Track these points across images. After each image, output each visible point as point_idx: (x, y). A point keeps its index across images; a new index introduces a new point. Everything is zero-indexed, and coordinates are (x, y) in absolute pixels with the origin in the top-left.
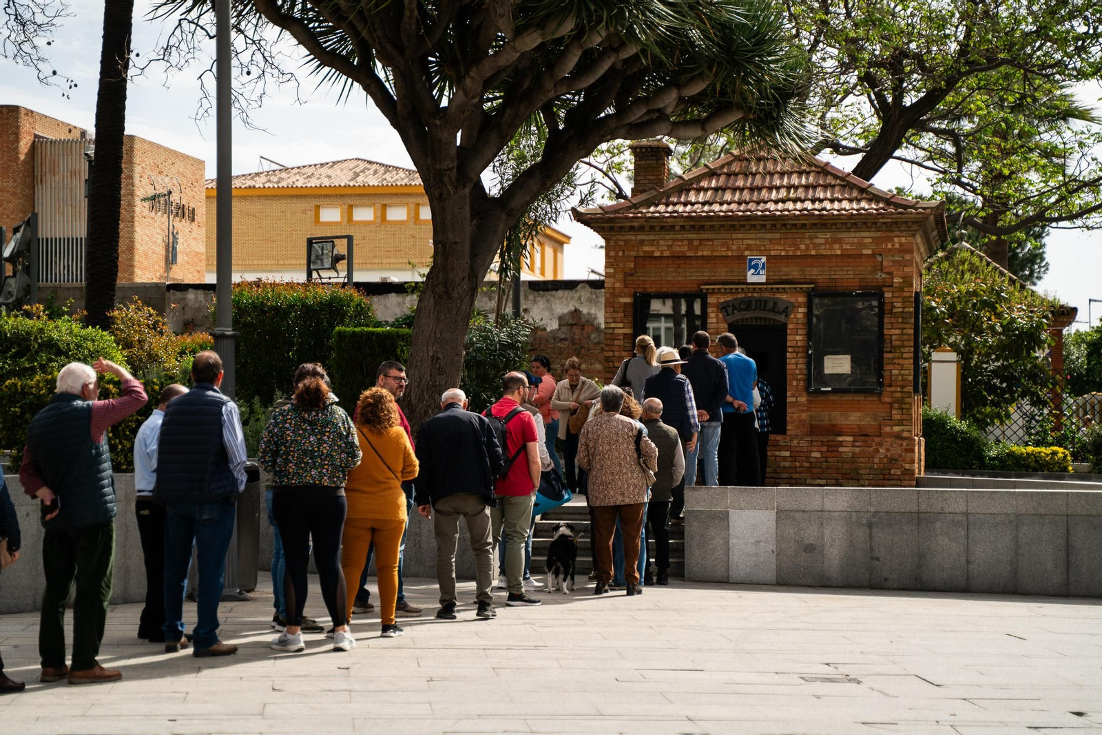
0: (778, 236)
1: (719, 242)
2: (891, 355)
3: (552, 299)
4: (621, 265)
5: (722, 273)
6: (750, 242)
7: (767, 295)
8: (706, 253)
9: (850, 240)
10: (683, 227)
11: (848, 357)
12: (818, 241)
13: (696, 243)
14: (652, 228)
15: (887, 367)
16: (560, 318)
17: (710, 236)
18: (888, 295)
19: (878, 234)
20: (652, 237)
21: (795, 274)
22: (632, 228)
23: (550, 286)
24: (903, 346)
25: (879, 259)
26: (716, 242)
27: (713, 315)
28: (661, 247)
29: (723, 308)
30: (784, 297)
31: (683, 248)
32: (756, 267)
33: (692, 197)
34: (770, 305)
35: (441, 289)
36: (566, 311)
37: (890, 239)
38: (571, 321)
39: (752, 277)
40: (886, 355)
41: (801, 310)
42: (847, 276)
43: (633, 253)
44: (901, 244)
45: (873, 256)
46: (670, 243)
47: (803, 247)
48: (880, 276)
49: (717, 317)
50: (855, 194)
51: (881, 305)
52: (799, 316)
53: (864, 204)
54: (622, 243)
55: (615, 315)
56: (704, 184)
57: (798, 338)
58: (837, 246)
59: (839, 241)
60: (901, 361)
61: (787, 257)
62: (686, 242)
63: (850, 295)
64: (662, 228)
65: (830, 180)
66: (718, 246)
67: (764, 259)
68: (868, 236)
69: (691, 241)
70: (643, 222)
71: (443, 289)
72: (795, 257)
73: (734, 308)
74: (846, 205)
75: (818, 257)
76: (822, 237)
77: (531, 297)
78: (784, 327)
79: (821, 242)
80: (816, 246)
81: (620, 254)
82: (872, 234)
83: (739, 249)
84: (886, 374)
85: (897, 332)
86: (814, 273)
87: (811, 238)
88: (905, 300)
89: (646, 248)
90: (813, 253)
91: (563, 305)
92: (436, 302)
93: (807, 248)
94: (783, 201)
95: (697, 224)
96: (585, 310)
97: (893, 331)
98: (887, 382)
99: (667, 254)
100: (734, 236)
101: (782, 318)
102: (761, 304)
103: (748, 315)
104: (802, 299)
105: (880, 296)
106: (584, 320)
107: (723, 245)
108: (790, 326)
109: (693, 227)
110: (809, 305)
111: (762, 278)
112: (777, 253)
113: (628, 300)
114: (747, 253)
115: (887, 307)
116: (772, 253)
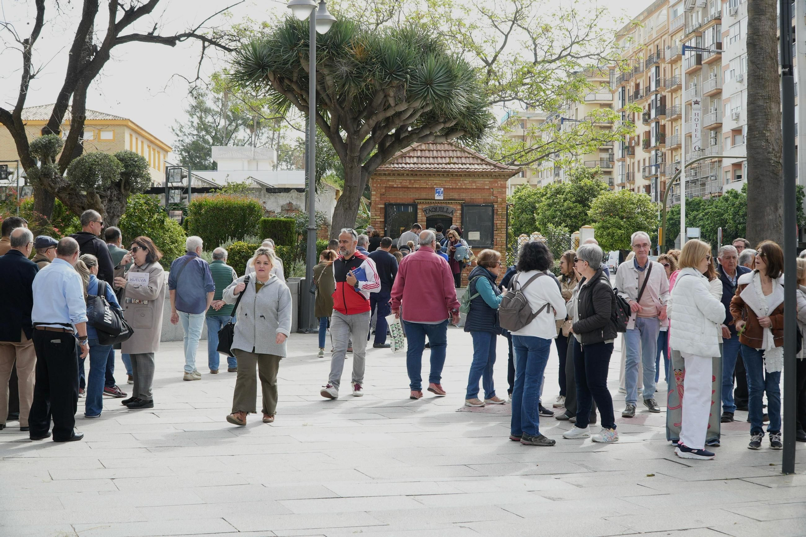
0: (449, 179)
1: (423, 181)
2: (497, 232)
3: (278, 197)
4: (379, 190)
5: (424, 195)
6: (437, 182)
7: (444, 205)
8: (417, 186)
9: (480, 182)
10: (408, 175)
11: (479, 233)
12: (466, 182)
13: (413, 181)
14: (394, 175)
15: (495, 237)
16: (282, 207)
17: (419, 179)
18: (496, 206)
19: (492, 180)
20: (393, 178)
21: (456, 196)
22: (385, 174)
23: (277, 191)
24: (502, 228)
25: (492, 190)
26: (421, 181)
27: (420, 213)
28: (397, 182)
29: (425, 211)
30: (451, 206)
31: (407, 184)
32: (439, 193)
33: (408, 160)
34: (445, 210)
35: (347, 206)
36: (285, 203)
37: (496, 182)
38: (287, 208)
39: (437, 197)
40: (495, 232)
41: (458, 212)
42: (478, 197)
43: (384, 185)
44: (501, 184)
45: (489, 189)
46: (401, 181)
47: (459, 184)
48: (492, 198)
49: (422, 214)
50: (479, 161)
51: (493, 211)
52: (458, 214)
53: (484, 166)
54: (379, 181)
55: (376, 213)
56: (411, 154)
57: (457, 224)
58: (474, 184)
59: (475, 182)
60: (501, 235)
61: (453, 188)
62: (408, 181)
63: (480, 206)
64: (399, 174)
65: (467, 155)
66: (422, 183)
67: (442, 189)
68: (487, 181)
69: (410, 180)
70: (390, 172)
71: (348, 206)
72: (456, 188)
73: (430, 210)
74: (476, 166)
75: (466, 189)
76: (468, 180)
77: (267, 196)
78: (451, 219)
79: (467, 183)
80: (465, 184)
81: (379, 185)
82: (489, 180)
83: (431, 184)
84: (495, 240)
85: (500, 222)
86: (464, 196)
87: (463, 181)
88: (503, 208)
89: (390, 183)
90: (464, 187)
91: (284, 199)
92: (345, 211)
93: (461, 185)
94: (449, 164)
95: (414, 173)
96: (294, 203)
97: (497, 222)
98: (495, 243)
99: (400, 186)
100: (430, 179)
101: (450, 215)
102: (441, 209)
103: (436, 213)
104: (459, 207)
105: (493, 206)
106: (294, 208)
107: (424, 183)
108: (454, 219)
109: (412, 174)
110: (462, 210)
111: (442, 198)
112: (448, 187)
113: (383, 206)
114: (435, 186)
115: (495, 211)
116: (446, 187)
